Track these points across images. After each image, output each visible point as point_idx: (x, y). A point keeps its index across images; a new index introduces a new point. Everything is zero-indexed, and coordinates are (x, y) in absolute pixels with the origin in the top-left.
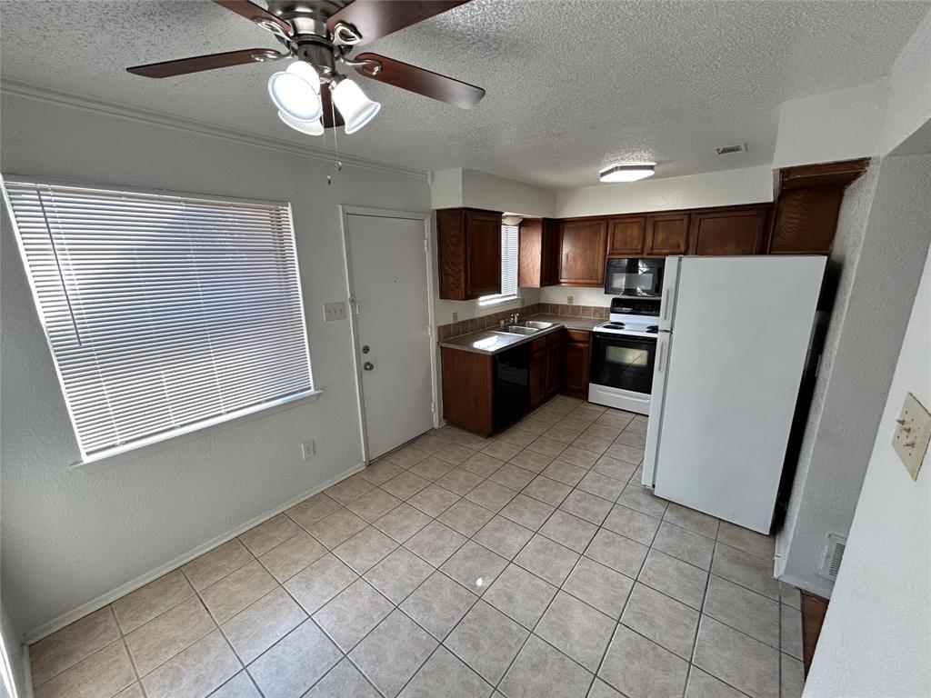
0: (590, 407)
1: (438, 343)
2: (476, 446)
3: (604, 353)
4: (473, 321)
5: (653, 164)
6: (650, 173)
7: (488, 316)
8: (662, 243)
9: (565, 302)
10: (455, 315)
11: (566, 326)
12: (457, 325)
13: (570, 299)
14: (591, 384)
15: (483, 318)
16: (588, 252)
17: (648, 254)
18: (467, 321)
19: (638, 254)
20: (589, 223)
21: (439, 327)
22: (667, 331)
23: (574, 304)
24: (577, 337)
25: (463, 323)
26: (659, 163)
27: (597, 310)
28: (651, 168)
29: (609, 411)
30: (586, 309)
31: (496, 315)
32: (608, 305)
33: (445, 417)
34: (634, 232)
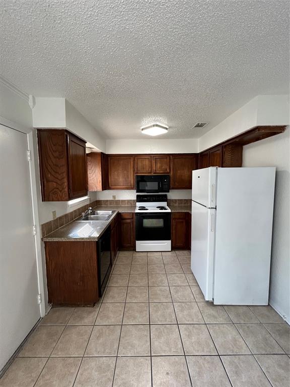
0: (138, 255)
1: (42, 239)
2: (88, 320)
3: (142, 223)
4: (66, 216)
5: (168, 127)
6: (165, 131)
7: (75, 211)
8: (159, 168)
9: (111, 198)
10: (54, 213)
11: (120, 212)
12: (56, 221)
13: (114, 197)
14: (137, 242)
15: (72, 212)
16: (125, 172)
17: (155, 173)
18: (63, 216)
19: (149, 173)
20: (125, 158)
21: (42, 225)
22: (213, 208)
23: (116, 199)
24: (127, 217)
25: (60, 218)
26: (170, 127)
27: (129, 201)
28: (167, 129)
29: (149, 254)
30: (123, 201)
31: (79, 209)
32: (135, 198)
33: (50, 302)
34: (147, 162)
